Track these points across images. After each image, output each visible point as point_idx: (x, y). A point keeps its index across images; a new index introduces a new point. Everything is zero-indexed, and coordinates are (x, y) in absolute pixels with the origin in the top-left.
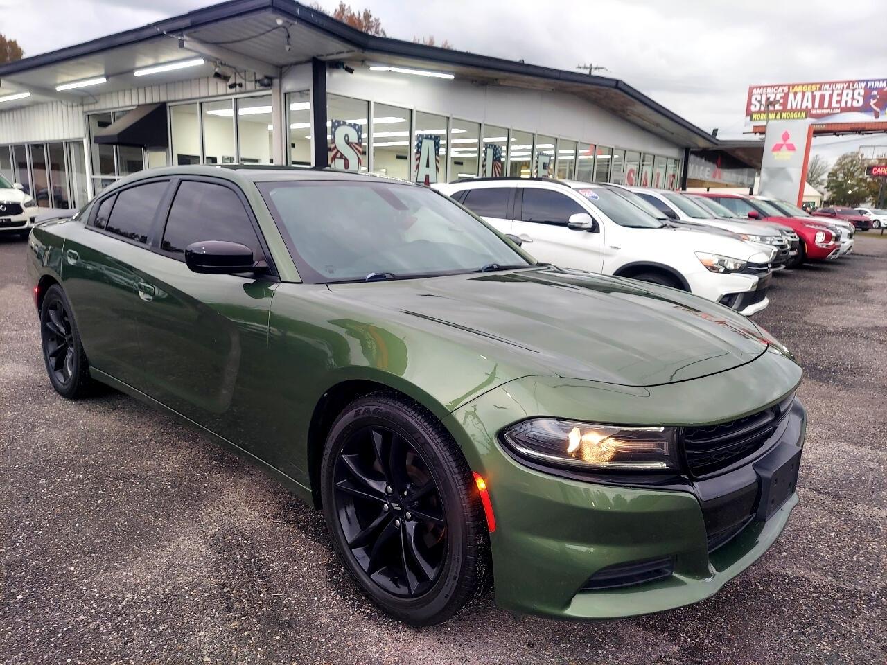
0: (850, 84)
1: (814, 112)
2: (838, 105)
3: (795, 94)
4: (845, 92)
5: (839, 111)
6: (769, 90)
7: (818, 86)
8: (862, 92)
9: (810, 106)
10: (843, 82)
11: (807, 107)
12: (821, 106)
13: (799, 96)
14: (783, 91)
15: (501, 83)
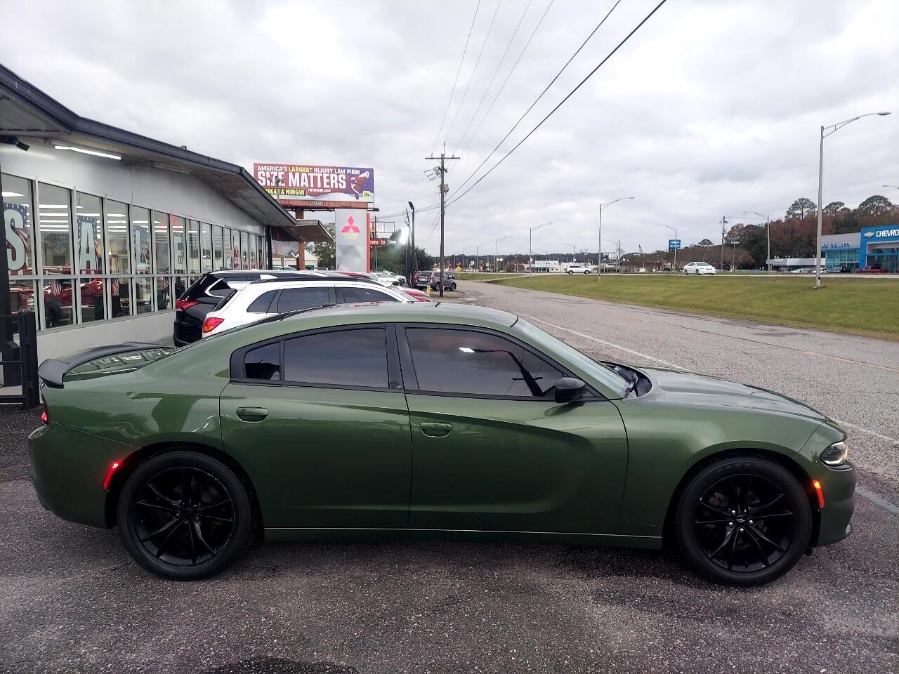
0: (335, 169)
1: (311, 190)
2: (328, 186)
3: (294, 174)
4: (332, 176)
5: (329, 191)
6: (271, 168)
7: (311, 169)
8: (344, 178)
9: (307, 186)
10: (329, 168)
11: (305, 185)
12: (315, 186)
13: (297, 175)
14: (283, 170)
15: (156, 166)
